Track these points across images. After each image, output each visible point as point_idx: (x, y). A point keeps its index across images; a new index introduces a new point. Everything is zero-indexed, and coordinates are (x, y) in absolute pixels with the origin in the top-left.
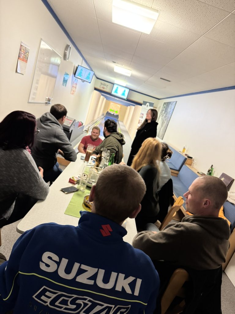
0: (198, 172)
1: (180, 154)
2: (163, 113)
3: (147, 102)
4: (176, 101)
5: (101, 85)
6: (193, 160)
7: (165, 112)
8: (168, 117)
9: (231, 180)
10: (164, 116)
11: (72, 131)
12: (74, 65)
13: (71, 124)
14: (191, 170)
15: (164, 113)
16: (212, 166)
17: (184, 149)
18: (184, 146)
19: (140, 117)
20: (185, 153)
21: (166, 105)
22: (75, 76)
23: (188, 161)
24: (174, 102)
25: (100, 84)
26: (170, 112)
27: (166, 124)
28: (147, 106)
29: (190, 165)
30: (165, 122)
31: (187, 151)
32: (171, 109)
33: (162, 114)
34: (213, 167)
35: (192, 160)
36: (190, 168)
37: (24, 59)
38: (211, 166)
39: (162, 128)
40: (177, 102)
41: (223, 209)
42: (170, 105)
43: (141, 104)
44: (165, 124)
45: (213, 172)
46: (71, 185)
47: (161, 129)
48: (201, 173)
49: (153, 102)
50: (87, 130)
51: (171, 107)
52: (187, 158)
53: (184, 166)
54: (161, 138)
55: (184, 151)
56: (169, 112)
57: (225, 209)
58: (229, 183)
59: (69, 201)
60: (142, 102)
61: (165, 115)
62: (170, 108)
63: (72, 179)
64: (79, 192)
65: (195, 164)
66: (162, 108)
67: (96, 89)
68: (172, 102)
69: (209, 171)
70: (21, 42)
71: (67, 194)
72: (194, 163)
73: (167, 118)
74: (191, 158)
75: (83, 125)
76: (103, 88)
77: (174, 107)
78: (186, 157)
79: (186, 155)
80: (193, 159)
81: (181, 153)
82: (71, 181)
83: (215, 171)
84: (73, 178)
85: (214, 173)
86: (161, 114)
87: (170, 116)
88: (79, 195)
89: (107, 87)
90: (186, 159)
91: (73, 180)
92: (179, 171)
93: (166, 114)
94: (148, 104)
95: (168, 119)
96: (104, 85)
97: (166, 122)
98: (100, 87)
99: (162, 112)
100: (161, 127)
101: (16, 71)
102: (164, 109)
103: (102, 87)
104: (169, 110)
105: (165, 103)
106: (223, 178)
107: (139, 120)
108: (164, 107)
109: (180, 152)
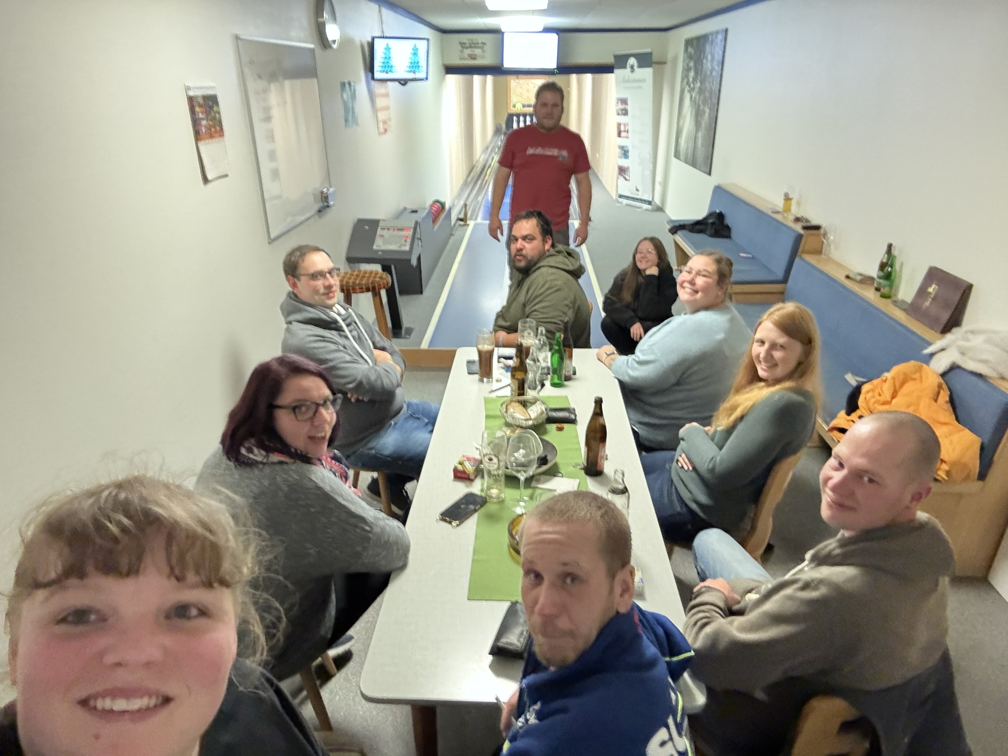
0: (848, 277)
1: (778, 222)
2: (691, 79)
3: (627, 57)
4: (724, 27)
5: (462, 52)
6: (825, 235)
7: (696, 73)
8: (711, 93)
9: (963, 289)
10: (696, 90)
11: (419, 259)
12: (361, 41)
13: (409, 241)
14: (822, 272)
15: (695, 79)
16: (890, 246)
17: (787, 199)
18: (785, 190)
19: (619, 114)
20: (795, 211)
21: (692, 46)
22: (373, 78)
23: (809, 241)
24: (717, 33)
25: (460, 48)
26: (714, 73)
27: (710, 119)
28: (632, 67)
29: (818, 251)
30: (704, 112)
31: (798, 204)
32: (715, 63)
33: (688, 83)
34: (895, 252)
35: (819, 235)
36: (821, 266)
37: (213, 130)
38: (885, 248)
39: (700, 135)
40: (726, 31)
41: (947, 399)
42: (708, 48)
43: (607, 69)
44: (707, 114)
45: (897, 266)
46: (460, 490)
47: (696, 138)
48: (859, 278)
49: (649, 50)
50: (462, 216)
51: (713, 52)
52: (802, 232)
53: (797, 260)
54: (703, 169)
55: (790, 205)
56: (711, 73)
57: (955, 397)
58: (957, 297)
59: (471, 549)
60: (610, 60)
61: (698, 84)
62: (709, 57)
63: (460, 467)
64: (491, 507)
65: (832, 247)
66: (684, 61)
67: (450, 70)
68: (712, 34)
69: (883, 266)
70: (188, 88)
71: (458, 525)
72: (829, 245)
73: (707, 94)
74: (817, 228)
75: (447, 207)
76: (473, 57)
77: (721, 53)
78: (798, 228)
79: (797, 220)
80: (822, 231)
81: (779, 217)
82: (460, 475)
83: (902, 264)
84: (460, 464)
85: (901, 271)
86: (685, 81)
87: (715, 87)
88: (492, 518)
89: (483, 51)
90: (799, 238)
91: (464, 472)
92: (785, 280)
93: (701, 83)
94: (632, 61)
95: (711, 98)
96: (473, 45)
97: (707, 111)
98: (461, 59)
99: (687, 76)
100: (697, 131)
101: (206, 180)
102: (692, 64)
103: (466, 56)
104: (708, 65)
105: (689, 42)
106: (934, 286)
107: (619, 125)
108: (690, 57)
109: (774, 212)
